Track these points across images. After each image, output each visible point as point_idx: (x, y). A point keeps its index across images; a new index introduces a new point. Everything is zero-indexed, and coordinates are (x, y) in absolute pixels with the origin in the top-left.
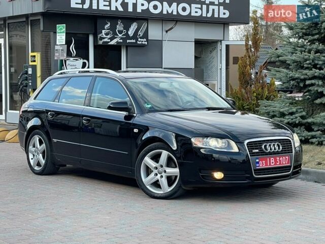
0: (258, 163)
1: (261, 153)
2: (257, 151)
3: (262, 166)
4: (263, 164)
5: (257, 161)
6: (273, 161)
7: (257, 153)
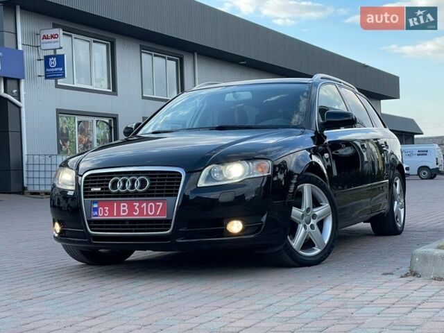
0: (96, 209)
1: (106, 193)
2: (99, 189)
3: (103, 216)
4: (104, 212)
5: (95, 206)
6: (126, 208)
7: (98, 192)
